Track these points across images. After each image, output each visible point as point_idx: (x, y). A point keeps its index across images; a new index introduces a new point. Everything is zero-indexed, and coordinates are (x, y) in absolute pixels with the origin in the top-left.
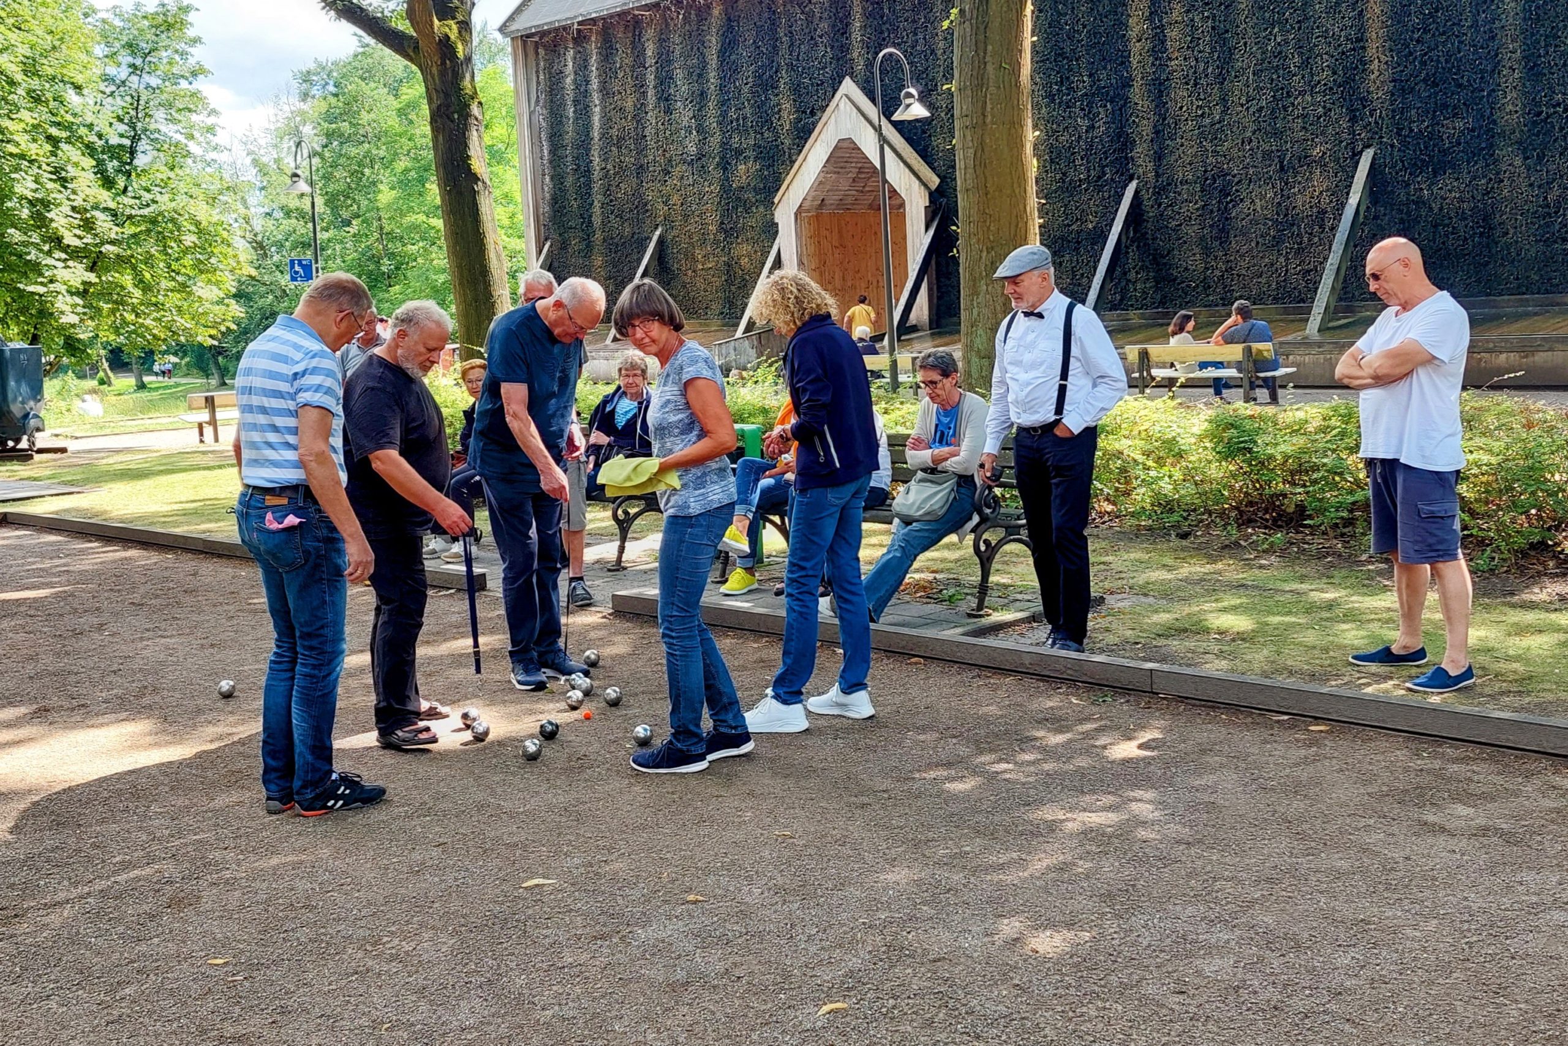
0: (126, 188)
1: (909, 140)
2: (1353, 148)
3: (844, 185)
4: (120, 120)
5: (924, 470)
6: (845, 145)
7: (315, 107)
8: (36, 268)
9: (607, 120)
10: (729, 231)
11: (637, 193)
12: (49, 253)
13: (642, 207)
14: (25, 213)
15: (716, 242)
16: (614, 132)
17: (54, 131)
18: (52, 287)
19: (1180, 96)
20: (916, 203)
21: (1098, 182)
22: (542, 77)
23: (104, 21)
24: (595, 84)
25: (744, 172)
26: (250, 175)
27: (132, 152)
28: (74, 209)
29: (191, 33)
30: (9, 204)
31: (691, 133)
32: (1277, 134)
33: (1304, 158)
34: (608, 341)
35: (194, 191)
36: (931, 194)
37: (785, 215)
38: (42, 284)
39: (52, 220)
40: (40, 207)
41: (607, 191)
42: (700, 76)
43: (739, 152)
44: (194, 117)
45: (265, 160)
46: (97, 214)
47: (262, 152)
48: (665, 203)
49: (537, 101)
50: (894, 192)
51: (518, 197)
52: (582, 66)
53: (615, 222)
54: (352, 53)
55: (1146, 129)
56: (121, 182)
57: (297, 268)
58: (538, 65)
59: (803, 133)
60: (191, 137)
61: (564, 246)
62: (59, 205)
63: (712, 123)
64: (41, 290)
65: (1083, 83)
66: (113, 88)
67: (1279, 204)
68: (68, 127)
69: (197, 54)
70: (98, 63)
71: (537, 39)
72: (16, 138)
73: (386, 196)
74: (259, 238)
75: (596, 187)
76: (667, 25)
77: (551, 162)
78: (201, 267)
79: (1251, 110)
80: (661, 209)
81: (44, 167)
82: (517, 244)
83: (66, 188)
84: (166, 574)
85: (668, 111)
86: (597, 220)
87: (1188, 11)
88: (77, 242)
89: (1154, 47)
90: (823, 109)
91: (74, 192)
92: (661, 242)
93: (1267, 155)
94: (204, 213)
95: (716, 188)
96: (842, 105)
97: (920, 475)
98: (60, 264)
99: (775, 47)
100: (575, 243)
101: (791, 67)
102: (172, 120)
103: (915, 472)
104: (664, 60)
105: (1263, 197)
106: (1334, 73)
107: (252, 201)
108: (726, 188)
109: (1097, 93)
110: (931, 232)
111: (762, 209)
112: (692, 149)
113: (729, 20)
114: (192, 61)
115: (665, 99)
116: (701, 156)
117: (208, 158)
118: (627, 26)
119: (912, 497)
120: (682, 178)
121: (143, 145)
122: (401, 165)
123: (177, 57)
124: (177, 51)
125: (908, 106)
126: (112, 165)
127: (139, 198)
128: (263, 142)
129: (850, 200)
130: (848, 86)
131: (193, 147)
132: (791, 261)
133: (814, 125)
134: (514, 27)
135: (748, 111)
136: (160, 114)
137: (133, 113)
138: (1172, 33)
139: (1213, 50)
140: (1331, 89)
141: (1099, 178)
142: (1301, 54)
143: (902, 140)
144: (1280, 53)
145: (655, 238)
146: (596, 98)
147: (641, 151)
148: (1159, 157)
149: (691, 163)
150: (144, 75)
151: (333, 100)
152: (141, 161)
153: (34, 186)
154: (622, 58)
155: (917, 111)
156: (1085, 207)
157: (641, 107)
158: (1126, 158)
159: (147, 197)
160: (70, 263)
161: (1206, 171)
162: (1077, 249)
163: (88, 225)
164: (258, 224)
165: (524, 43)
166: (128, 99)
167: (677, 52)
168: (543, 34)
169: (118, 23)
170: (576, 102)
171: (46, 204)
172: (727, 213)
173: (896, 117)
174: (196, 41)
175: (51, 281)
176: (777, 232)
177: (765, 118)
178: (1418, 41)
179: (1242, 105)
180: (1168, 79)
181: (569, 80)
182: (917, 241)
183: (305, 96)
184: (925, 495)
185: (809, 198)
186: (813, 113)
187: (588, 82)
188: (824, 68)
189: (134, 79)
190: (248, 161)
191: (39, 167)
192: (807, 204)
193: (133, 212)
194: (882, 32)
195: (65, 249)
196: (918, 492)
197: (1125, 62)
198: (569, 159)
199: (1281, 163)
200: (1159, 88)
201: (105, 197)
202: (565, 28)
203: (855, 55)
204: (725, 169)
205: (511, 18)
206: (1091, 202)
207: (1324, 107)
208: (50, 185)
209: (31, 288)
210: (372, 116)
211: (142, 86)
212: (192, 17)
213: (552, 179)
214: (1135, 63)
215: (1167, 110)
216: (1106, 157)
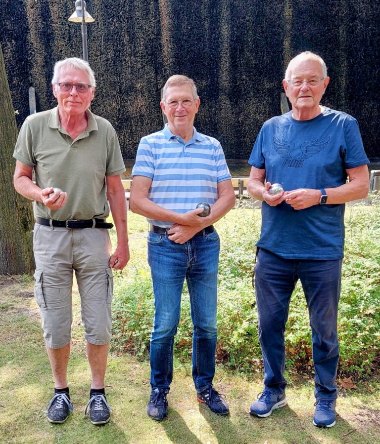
32: (118, 74)
33: (132, 88)
79: (102, 59)
89: (42, 13)
105: (111, 105)
106: (146, 48)
140: (145, 56)
142: (129, 35)
144: (118, 32)
158: (27, 72)
179: (97, 56)
180: (52, 34)
197: (23, 17)
199: (120, 89)
200: (47, 38)
207: (142, 65)
214: (30, 20)
215: (52, 51)
216: (13, 71)
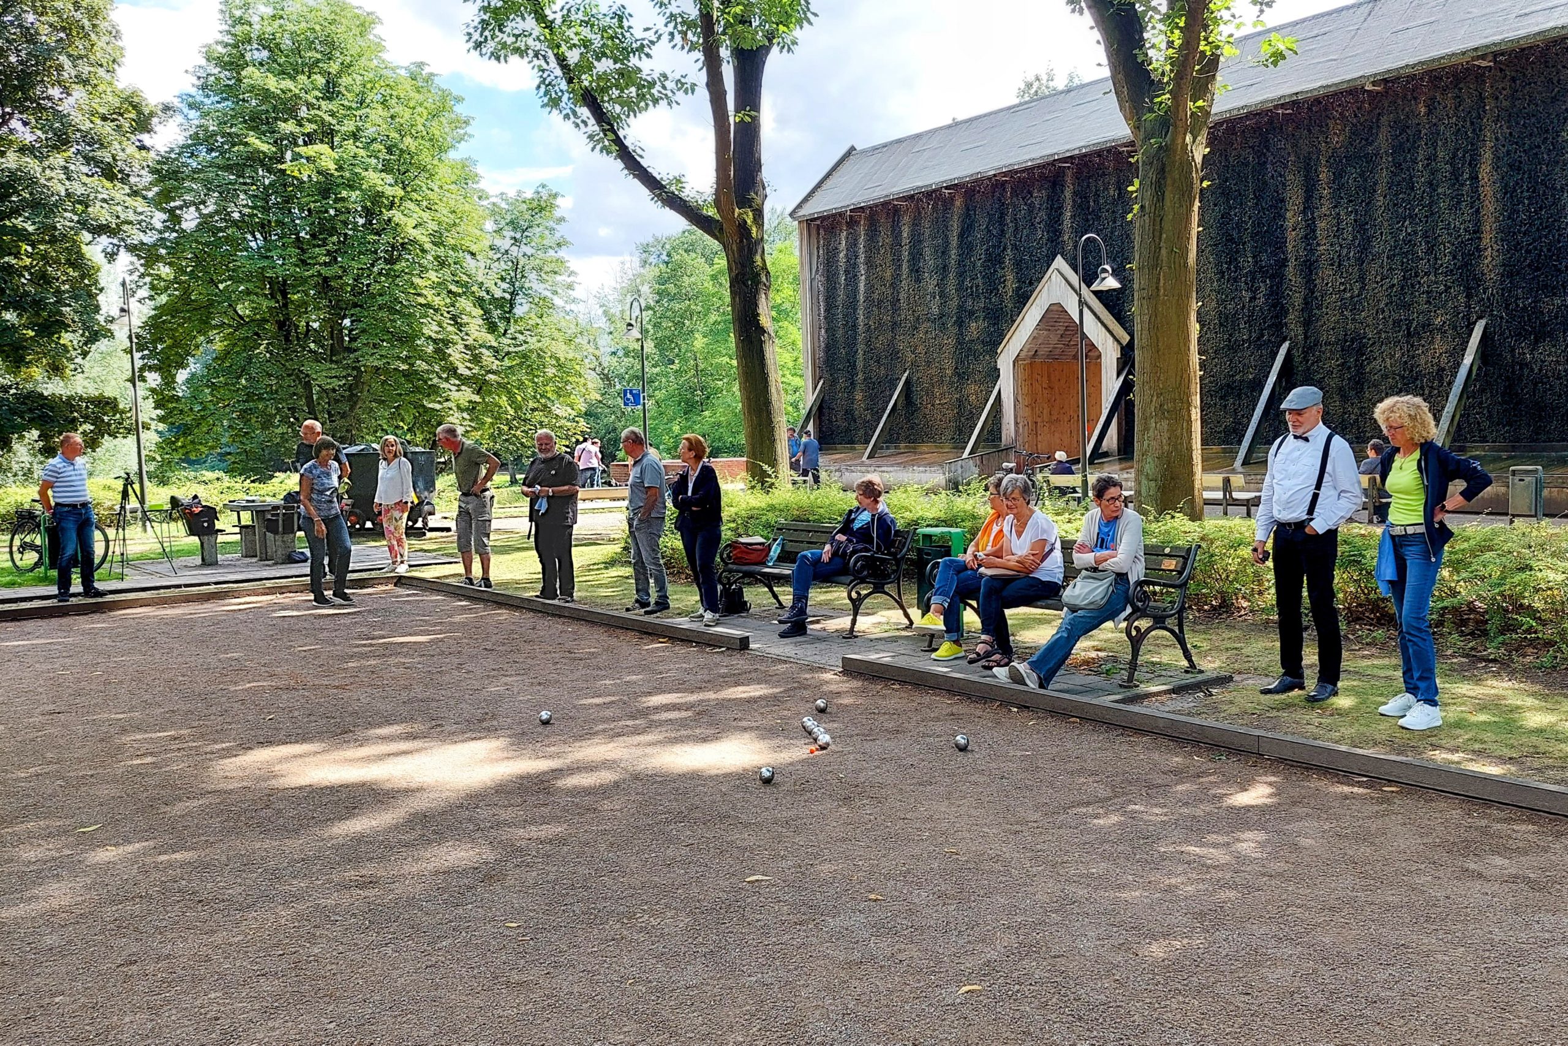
0: (506, 331)
1: (1106, 306)
2: (1468, 319)
3: (1054, 339)
4: (503, 279)
5: (1086, 569)
6: (1054, 308)
7: (651, 272)
8: (434, 390)
9: (870, 288)
10: (961, 376)
11: (891, 343)
12: (447, 380)
13: (894, 354)
14: (430, 349)
15: (951, 383)
16: (876, 296)
17: (454, 288)
18: (446, 404)
19: (1326, 275)
20: (1110, 354)
21: (1257, 343)
22: (821, 252)
23: (494, 204)
24: (862, 258)
25: (975, 328)
26: (602, 323)
27: (512, 305)
28: (466, 346)
29: (558, 213)
30: (418, 342)
31: (935, 297)
32: (1407, 306)
33: (1427, 325)
34: (864, 458)
35: (556, 334)
36: (1122, 348)
37: (1005, 362)
38: (439, 402)
39: (450, 355)
40: (441, 346)
41: (868, 343)
42: (943, 253)
43: (972, 313)
44: (558, 278)
45: (612, 311)
46: (484, 351)
47: (611, 305)
48: (913, 352)
49: (817, 270)
50: (1092, 346)
51: (800, 344)
52: (853, 245)
53: (873, 365)
54: (681, 230)
55: (1297, 300)
56: (502, 326)
57: (629, 396)
58: (818, 242)
59: (1022, 299)
60: (555, 293)
61: (833, 382)
62: (456, 344)
63: (951, 289)
64: (438, 406)
65: (1247, 262)
66: (499, 255)
67: (1406, 362)
68: (465, 285)
69: (562, 230)
70: (488, 236)
71: (818, 222)
72: (424, 292)
73: (699, 342)
74: (606, 371)
75: (860, 339)
76: (920, 213)
77: (826, 318)
78: (559, 393)
79: (1384, 288)
80: (910, 357)
81: (446, 314)
82: (797, 381)
83: (461, 331)
84: (513, 627)
85: (918, 280)
86: (860, 364)
87: (1336, 207)
88: (468, 373)
89: (1306, 235)
90: (1039, 280)
91: (467, 334)
92: (908, 382)
93: (1397, 323)
94: (562, 351)
95: (952, 341)
96: (1053, 277)
97: (1084, 573)
98: (454, 388)
99: (1003, 231)
100: (842, 382)
101: (1015, 247)
102: (543, 281)
103: (1080, 571)
104: (916, 241)
105: (1392, 356)
106: (1454, 258)
107: (601, 342)
108: (960, 342)
109: (1260, 271)
110: (1122, 378)
111: (987, 357)
112: (935, 310)
113: (968, 210)
114: (558, 235)
115: (916, 272)
116: (941, 316)
117: (568, 308)
118: (888, 214)
119: (1077, 591)
120: (927, 332)
121: (519, 299)
122: (713, 317)
123: (547, 232)
124: (546, 228)
125: (1104, 279)
126: (496, 313)
127: (515, 339)
128: (611, 298)
129: (1057, 352)
130: (1059, 262)
131: (558, 301)
132: (1008, 398)
133: (1032, 292)
134: (801, 213)
135: (980, 281)
136: (533, 276)
137: (513, 274)
138: (1321, 225)
139: (1355, 238)
140: (1452, 271)
141: (1259, 339)
142: (1427, 243)
143: (1101, 305)
144: (1410, 241)
145: (904, 379)
146: (862, 269)
147: (896, 310)
148: (1307, 323)
149: (934, 321)
150: (522, 246)
151: (663, 267)
152: (519, 311)
153: (437, 329)
154: (884, 238)
155: (1111, 283)
156: (1247, 361)
157: (897, 277)
158: (1280, 323)
159: (521, 337)
160: (463, 388)
161: (1346, 335)
162: (1239, 396)
163: (476, 359)
164: (607, 360)
165: (809, 225)
166: (510, 264)
167: (927, 235)
168: (823, 218)
169: (504, 205)
170: (847, 272)
171: (447, 343)
172: (960, 361)
173: (1094, 287)
174: (561, 220)
175: (447, 400)
176: (999, 376)
177: (993, 285)
178: (1525, 234)
179: (1377, 283)
180: (1317, 261)
181: (842, 255)
182: (1110, 385)
183: (644, 263)
184: (1087, 590)
185: (1025, 350)
186: (1031, 284)
187: (857, 257)
188: (1041, 248)
189: (515, 248)
190: (600, 311)
191: (442, 315)
192: (1023, 354)
193: (511, 349)
194: (1088, 220)
195: (459, 377)
196: (1082, 587)
197: (1281, 245)
198: (840, 316)
199: (1408, 329)
200: (1309, 267)
201: (490, 339)
202: (840, 214)
203: (1066, 238)
204: (960, 326)
205: (799, 206)
206: (1249, 357)
207: (1445, 285)
208: (450, 329)
209: (431, 406)
210: (692, 279)
211: (520, 255)
212: (559, 201)
213: (826, 332)
214: (1290, 247)
215: (1315, 286)
216: (1265, 323)
